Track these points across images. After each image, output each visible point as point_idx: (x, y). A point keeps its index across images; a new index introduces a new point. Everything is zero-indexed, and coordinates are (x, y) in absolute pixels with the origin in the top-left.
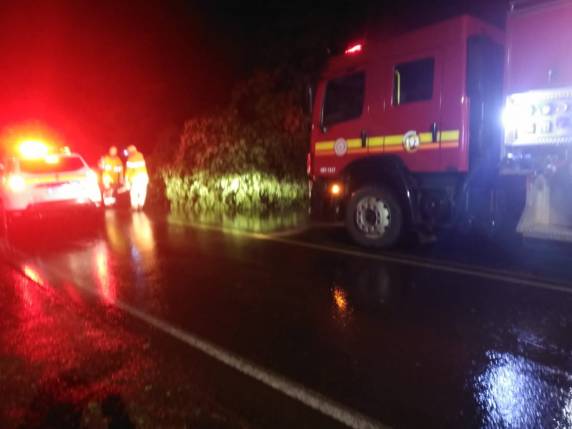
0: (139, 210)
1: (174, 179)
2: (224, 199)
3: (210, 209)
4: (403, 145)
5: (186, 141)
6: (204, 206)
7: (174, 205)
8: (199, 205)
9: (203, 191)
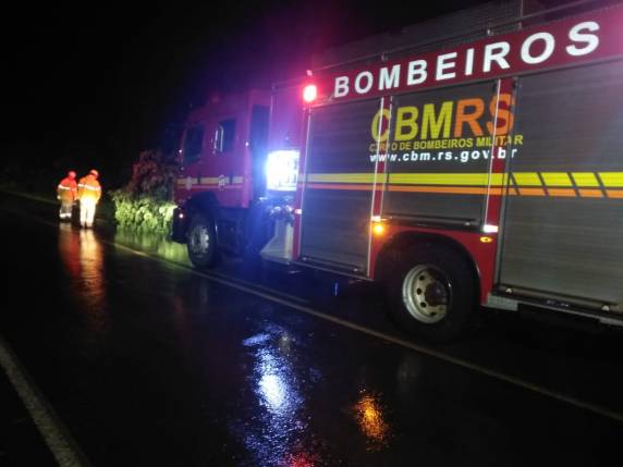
0: (86, 228)
1: (123, 203)
2: (165, 224)
3: (151, 232)
4: (217, 185)
5: (139, 169)
6: (145, 229)
7: (121, 227)
8: (142, 229)
9: (148, 216)
